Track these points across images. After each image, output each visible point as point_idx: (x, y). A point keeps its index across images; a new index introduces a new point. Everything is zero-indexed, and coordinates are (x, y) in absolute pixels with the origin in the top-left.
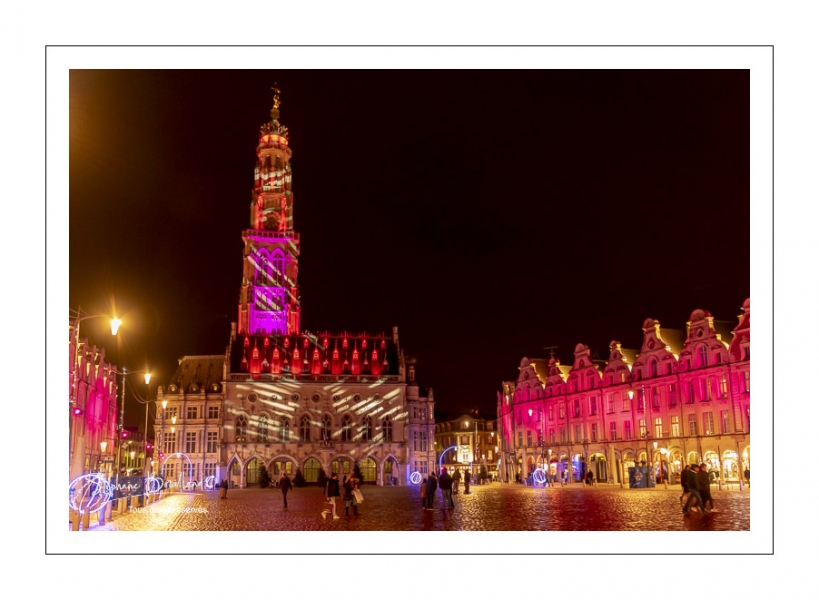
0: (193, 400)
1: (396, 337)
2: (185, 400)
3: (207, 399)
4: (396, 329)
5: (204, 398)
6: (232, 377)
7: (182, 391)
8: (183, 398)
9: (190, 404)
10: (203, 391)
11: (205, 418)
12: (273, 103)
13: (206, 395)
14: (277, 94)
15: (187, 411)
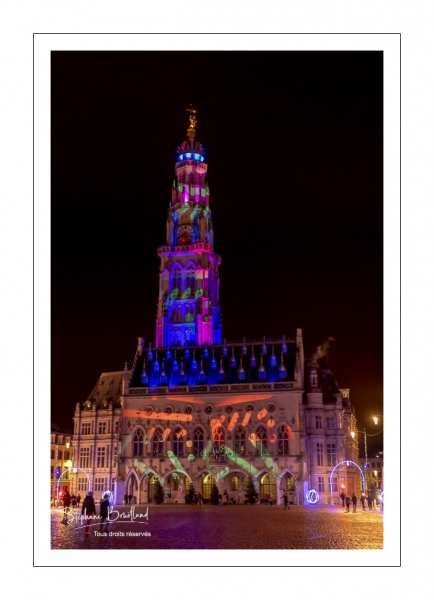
0: (103, 416)
1: (299, 340)
2: (97, 416)
3: (114, 415)
4: (299, 331)
5: (111, 413)
6: (130, 392)
7: (94, 407)
8: (94, 414)
9: (101, 420)
10: (111, 406)
11: (112, 433)
12: (190, 123)
13: (113, 410)
14: (193, 114)
15: (98, 426)
